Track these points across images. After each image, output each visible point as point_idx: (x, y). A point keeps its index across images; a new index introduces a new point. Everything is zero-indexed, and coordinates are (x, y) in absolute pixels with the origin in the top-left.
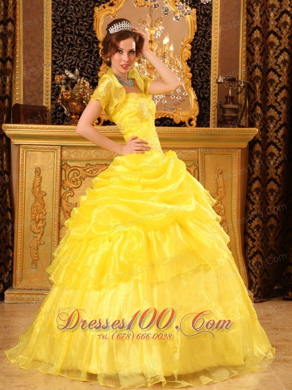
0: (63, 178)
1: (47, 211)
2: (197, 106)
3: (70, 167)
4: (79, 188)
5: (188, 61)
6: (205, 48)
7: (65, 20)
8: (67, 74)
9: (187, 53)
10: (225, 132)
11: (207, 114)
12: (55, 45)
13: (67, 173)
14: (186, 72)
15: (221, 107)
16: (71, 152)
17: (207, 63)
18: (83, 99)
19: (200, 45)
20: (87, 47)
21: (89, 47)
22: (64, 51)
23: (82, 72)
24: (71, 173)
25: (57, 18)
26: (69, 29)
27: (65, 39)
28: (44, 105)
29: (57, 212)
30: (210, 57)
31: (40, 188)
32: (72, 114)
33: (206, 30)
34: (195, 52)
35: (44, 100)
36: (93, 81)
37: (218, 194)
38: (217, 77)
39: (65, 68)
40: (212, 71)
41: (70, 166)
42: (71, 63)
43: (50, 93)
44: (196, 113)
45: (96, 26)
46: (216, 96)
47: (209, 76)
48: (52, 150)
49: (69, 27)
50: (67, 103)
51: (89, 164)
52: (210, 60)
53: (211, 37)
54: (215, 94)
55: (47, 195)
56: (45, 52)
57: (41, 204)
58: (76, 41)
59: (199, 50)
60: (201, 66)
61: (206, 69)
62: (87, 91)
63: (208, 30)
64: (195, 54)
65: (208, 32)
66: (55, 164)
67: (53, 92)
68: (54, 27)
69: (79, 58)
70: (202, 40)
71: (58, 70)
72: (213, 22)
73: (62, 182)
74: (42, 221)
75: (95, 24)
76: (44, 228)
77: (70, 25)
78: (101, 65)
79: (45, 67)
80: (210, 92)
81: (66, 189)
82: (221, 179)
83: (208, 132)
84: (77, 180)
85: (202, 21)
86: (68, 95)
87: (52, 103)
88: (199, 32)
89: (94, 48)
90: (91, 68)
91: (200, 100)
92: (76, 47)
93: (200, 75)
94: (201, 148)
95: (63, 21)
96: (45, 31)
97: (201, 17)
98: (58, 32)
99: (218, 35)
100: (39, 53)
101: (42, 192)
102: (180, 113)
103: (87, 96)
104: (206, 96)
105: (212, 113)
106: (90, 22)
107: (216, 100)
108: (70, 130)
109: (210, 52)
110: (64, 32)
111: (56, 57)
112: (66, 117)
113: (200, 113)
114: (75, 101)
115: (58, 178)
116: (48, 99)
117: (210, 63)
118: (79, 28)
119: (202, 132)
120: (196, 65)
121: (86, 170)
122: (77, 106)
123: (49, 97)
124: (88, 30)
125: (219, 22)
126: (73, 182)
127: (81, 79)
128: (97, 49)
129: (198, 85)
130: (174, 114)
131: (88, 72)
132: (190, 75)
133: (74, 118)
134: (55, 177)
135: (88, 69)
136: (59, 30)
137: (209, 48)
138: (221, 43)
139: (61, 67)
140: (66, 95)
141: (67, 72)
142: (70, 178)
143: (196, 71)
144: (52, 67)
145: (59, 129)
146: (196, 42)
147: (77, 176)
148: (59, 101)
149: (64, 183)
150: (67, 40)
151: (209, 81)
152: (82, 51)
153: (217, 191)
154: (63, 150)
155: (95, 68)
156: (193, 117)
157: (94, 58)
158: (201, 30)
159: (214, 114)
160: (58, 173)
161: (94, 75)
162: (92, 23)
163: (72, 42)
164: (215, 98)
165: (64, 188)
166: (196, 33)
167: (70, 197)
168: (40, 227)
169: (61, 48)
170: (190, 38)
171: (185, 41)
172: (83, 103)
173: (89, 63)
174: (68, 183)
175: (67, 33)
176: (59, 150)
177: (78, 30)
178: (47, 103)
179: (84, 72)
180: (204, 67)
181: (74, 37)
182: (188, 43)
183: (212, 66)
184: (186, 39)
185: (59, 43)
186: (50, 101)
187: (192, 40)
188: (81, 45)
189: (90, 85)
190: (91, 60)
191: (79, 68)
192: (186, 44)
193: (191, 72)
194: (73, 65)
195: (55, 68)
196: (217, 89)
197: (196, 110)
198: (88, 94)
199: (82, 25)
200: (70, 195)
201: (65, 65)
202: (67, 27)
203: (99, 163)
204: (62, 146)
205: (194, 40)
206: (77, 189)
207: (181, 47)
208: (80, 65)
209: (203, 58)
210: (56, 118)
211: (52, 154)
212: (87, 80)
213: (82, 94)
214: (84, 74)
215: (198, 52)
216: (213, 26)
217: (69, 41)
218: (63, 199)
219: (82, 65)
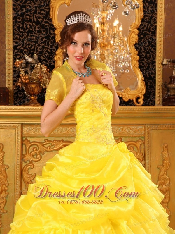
0: (24, 153)
1: (9, 182)
2: (143, 85)
3: (30, 143)
4: (39, 162)
5: (135, 45)
6: (151, 32)
7: (24, 9)
8: (27, 58)
9: (135, 38)
10: (170, 110)
11: (152, 92)
12: (15, 32)
13: (27, 148)
14: (134, 55)
15: (166, 87)
16: (31, 128)
17: (152, 46)
18: (41, 82)
19: (146, 30)
20: (45, 33)
21: (47, 33)
22: (24, 37)
23: (40, 56)
24: (31, 148)
25: (17, 7)
26: (28, 17)
27: (25, 26)
28: (7, 86)
29: (18, 183)
30: (156, 40)
31: (3, 162)
32: (31, 95)
33: (152, 16)
34: (142, 36)
35: (7, 81)
36: (50, 64)
37: (163, 166)
38: (162, 60)
39: (25, 52)
40: (157, 53)
41: (29, 141)
42: (31, 47)
43: (12, 75)
44: (143, 92)
45: (52, 14)
46: (161, 76)
47: (154, 58)
48: (13, 128)
49: (28, 15)
50: (26, 85)
51: (47, 140)
52: (155, 44)
53: (156, 23)
54: (160, 74)
55: (9, 168)
56: (7, 38)
57: (4, 176)
58: (35, 28)
59: (145, 34)
60: (147, 49)
61: (152, 52)
62: (44, 75)
63: (153, 16)
64: (142, 38)
65: (154, 18)
66: (16, 140)
67: (14, 74)
68: (15, 15)
69: (38, 44)
70: (148, 25)
71: (19, 55)
72: (158, 9)
73: (23, 156)
74: (5, 192)
75: (51, 13)
76: (6, 197)
77: (29, 14)
78: (57, 50)
79: (7, 52)
80: (155, 72)
81: (26, 162)
82: (166, 153)
83: (154, 110)
84: (36, 154)
85: (148, 8)
86: (27, 80)
87: (14, 84)
88: (145, 18)
89: (51, 34)
90: (49, 53)
91: (147, 80)
92: (35, 33)
93: (146, 57)
94: (147, 124)
95: (22, 10)
96: (6, 19)
97: (147, 4)
98: (18, 20)
99: (163, 21)
100: (2, 39)
101: (5, 165)
102: (129, 92)
103: (44, 79)
104: (152, 76)
105: (157, 91)
106: (47, 10)
107: (161, 80)
108: (29, 110)
109: (155, 36)
110: (24, 20)
111: (16, 43)
112: (27, 96)
113: (146, 91)
114: (33, 84)
115: (19, 153)
116: (10, 81)
117: (156, 46)
118: (37, 16)
119: (149, 110)
120: (142, 48)
121: (45, 146)
122: (35, 88)
123: (11, 78)
124: (45, 18)
125: (163, 9)
126: (33, 156)
127: (38, 64)
128: (53, 35)
129: (145, 66)
130: (124, 93)
131: (45, 56)
132: (138, 57)
133: (33, 99)
134: (16, 152)
135: (46, 53)
136: (19, 19)
137: (154, 33)
138: (165, 27)
139: (22, 51)
140: (24, 79)
141: (26, 57)
142: (30, 152)
143: (143, 53)
144: (13, 52)
145: (19, 110)
146: (142, 27)
147: (36, 150)
148: (19, 84)
149: (25, 157)
150: (26, 27)
151: (155, 62)
152: (40, 37)
153: (163, 163)
154: (23, 127)
155: (52, 53)
156: (140, 95)
157: (51, 43)
158: (147, 16)
159: (160, 92)
160: (19, 148)
161: (52, 59)
162: (49, 12)
163: (31, 29)
164: (160, 78)
165: (24, 161)
166: (142, 19)
167: (30, 169)
168: (3, 197)
169: (21, 34)
170: (137, 24)
171: (132, 26)
172: (40, 85)
173: (46, 48)
174: (28, 157)
175: (26, 21)
176: (20, 128)
177: (36, 18)
178: (9, 84)
179: (43, 56)
180: (150, 50)
181: (32, 24)
182: (136, 28)
183: (157, 49)
184: (133, 25)
185: (19, 30)
186: (12, 82)
187: (139, 26)
188: (39, 32)
189: (47, 68)
190: (48, 45)
191: (38, 52)
192: (133, 29)
193: (138, 55)
194: (32, 50)
195: (16, 53)
196: (162, 70)
197: (143, 89)
198: (45, 78)
199: (39, 13)
200: (30, 168)
201: (25, 50)
202: (26, 15)
203: (56, 139)
204: (22, 124)
205: (141, 25)
206: (36, 163)
207: (129, 32)
208: (39, 50)
209: (149, 41)
210: (18, 97)
211: (14, 131)
212: (45, 63)
213: (40, 77)
214: (42, 58)
215: (144, 36)
216: (158, 13)
217: (28, 28)
218: (23, 171)
219: (40, 49)
